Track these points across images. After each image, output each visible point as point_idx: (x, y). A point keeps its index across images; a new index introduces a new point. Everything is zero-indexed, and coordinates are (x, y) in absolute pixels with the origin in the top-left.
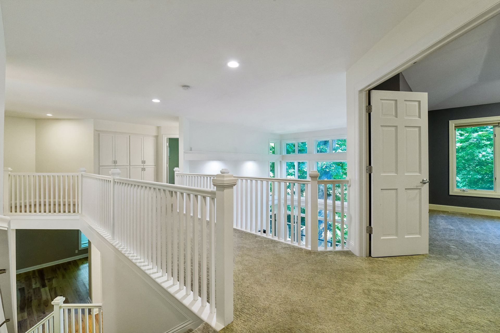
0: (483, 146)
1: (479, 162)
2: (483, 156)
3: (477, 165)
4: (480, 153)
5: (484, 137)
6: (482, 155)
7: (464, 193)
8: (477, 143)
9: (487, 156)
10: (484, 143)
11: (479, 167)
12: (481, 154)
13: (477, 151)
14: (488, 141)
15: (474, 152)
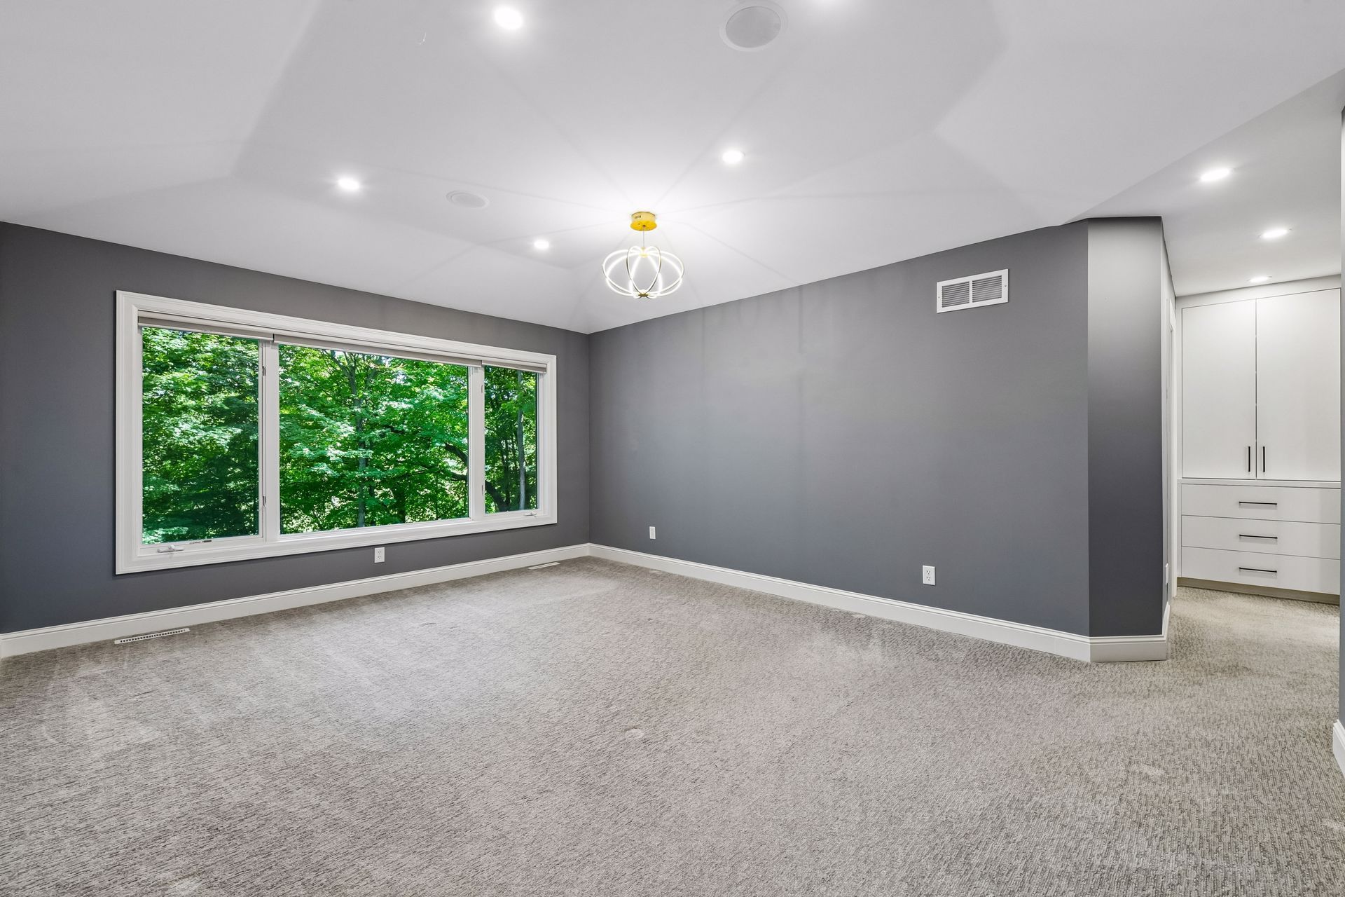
0: (180, 409)
1: (169, 450)
2: (184, 433)
3: (164, 458)
4: (176, 425)
5: (185, 385)
6: (180, 431)
7: (170, 558)
8: (166, 402)
9: (193, 435)
10: (181, 403)
11: (169, 462)
12: (180, 428)
13: (169, 420)
14: (192, 398)
15: (162, 422)
